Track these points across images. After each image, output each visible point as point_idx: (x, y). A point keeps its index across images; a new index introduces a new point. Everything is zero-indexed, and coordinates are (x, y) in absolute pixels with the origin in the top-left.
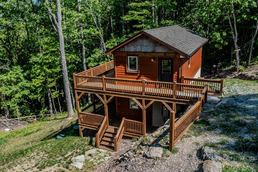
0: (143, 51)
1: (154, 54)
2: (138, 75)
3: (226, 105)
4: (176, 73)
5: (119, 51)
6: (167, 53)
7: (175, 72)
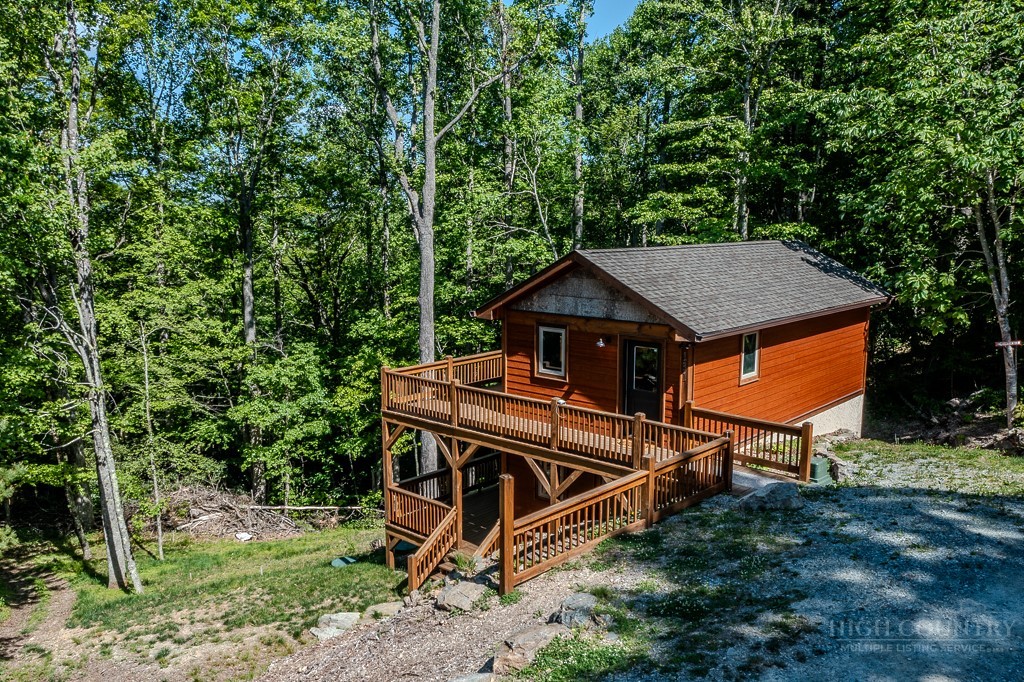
0: (579, 314)
1: (609, 325)
2: (566, 388)
3: (766, 503)
4: (671, 390)
5: (517, 311)
6: (646, 323)
7: (667, 389)
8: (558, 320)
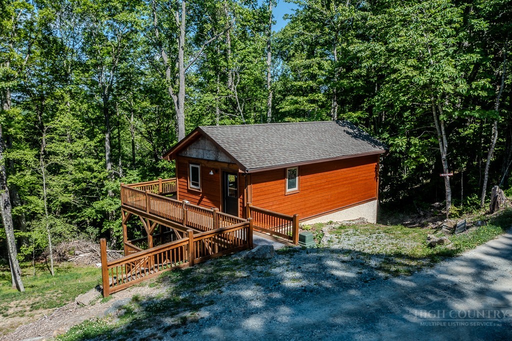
0: (205, 158)
1: (217, 164)
2: (201, 195)
3: (255, 255)
4: (241, 197)
5: (181, 156)
6: (231, 163)
7: (240, 196)
8: (196, 161)
